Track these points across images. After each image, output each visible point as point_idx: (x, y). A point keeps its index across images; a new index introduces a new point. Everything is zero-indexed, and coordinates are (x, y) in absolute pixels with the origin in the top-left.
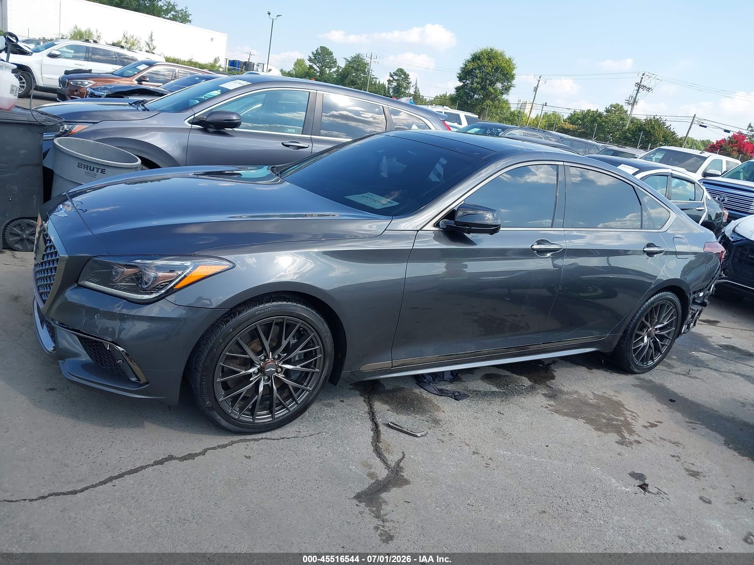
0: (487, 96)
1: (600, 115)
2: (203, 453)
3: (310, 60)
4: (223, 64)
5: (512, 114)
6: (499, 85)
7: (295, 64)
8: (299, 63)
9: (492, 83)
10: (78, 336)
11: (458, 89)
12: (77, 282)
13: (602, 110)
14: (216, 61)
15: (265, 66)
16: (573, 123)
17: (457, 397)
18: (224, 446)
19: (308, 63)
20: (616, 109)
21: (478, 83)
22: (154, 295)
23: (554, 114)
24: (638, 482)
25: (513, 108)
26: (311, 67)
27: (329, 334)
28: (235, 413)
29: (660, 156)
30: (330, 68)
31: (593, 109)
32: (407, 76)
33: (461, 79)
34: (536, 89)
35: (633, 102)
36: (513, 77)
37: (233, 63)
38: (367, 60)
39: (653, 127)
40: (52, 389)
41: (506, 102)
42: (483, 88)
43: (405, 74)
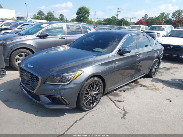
0: (84, 18)
1: (110, 19)
2: (83, 117)
3: (37, 14)
4: (15, 18)
5: (90, 21)
6: (86, 15)
7: (34, 16)
8: (34, 15)
9: (85, 15)
10: (46, 97)
11: (77, 17)
12: (44, 83)
13: (111, 18)
14: (13, 18)
15: (27, 17)
16: (105, 22)
17: (124, 91)
18: (86, 114)
19: (37, 15)
20: (114, 17)
21: (81, 15)
22: (68, 82)
23: (100, 20)
24: (169, 101)
25: (90, 20)
26: (38, 16)
27: (102, 83)
28: (87, 106)
29: (131, 27)
30: (43, 16)
31: (109, 18)
32: (63, 16)
33: (77, 15)
34: (95, 15)
35: (117, 15)
36: (89, 13)
37: (18, 18)
38: (52, 13)
39: (123, 20)
40: (38, 111)
41: (88, 19)
42: (83, 16)
43: (62, 15)
